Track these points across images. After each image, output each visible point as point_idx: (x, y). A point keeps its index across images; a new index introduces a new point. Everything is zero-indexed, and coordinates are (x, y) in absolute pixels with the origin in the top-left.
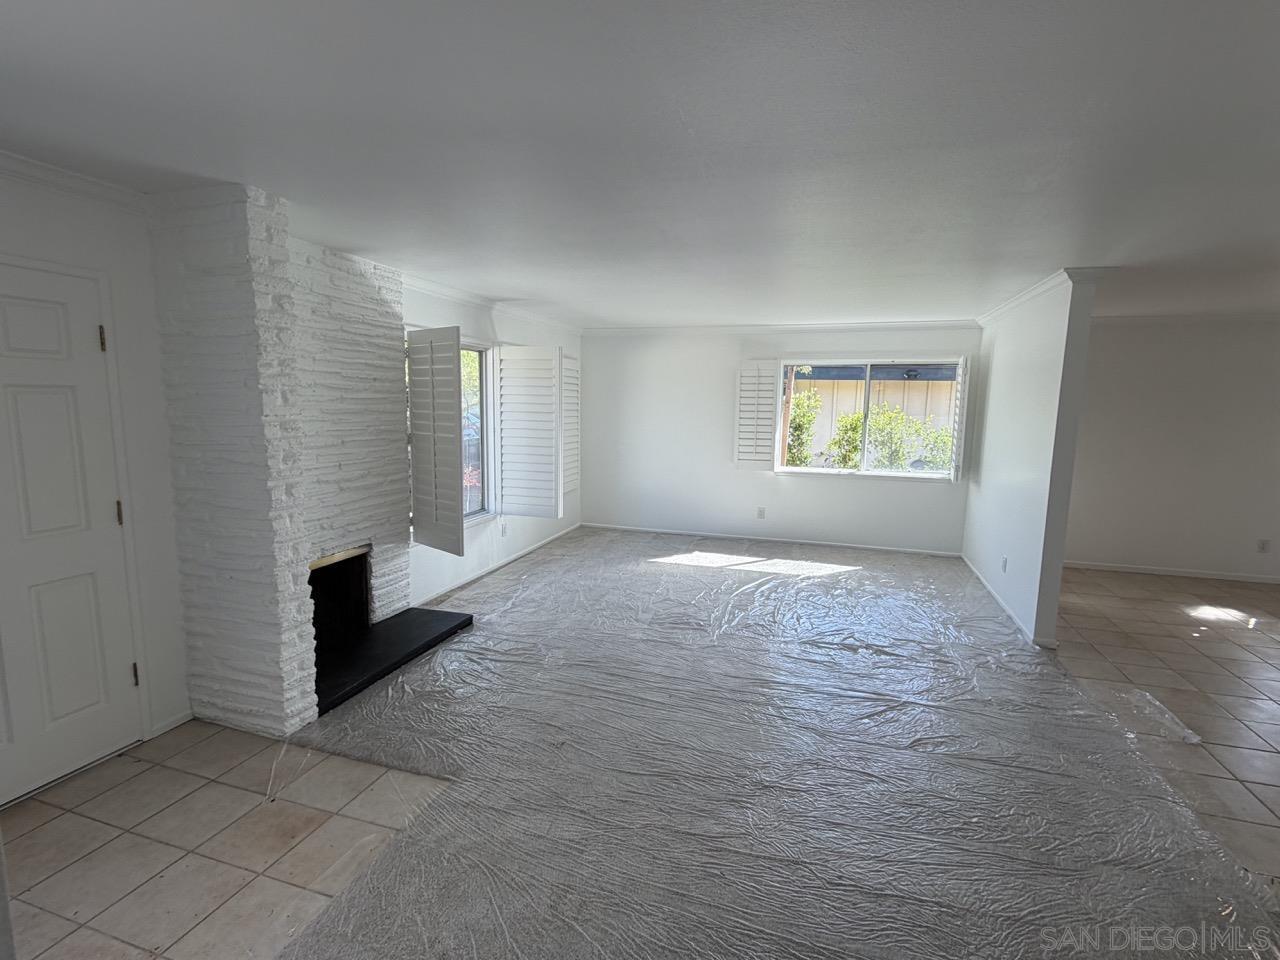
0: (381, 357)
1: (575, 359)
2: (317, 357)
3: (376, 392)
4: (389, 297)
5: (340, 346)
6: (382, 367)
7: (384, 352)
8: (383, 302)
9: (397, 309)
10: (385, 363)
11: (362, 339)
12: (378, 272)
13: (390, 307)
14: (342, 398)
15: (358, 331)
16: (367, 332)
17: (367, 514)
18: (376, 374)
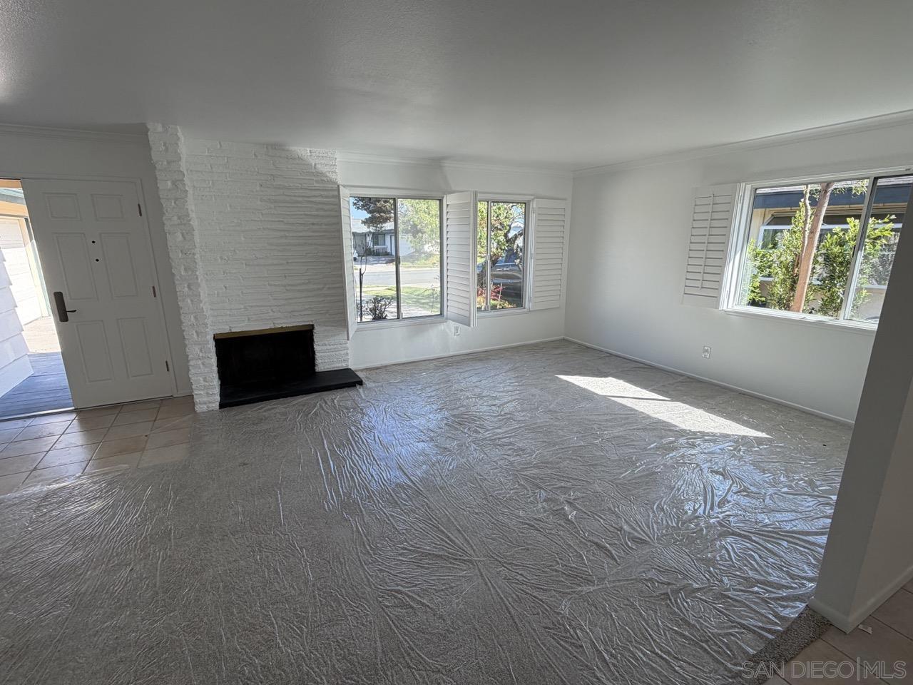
0: (317, 210)
1: (565, 199)
2: (264, 212)
3: (313, 232)
4: (324, 169)
5: (280, 205)
6: (317, 216)
7: (320, 206)
8: (321, 174)
9: (333, 177)
10: (321, 213)
11: (300, 199)
12: (314, 154)
13: (326, 176)
14: (286, 236)
15: (297, 194)
16: (303, 194)
17: (307, 307)
18: (315, 221)
